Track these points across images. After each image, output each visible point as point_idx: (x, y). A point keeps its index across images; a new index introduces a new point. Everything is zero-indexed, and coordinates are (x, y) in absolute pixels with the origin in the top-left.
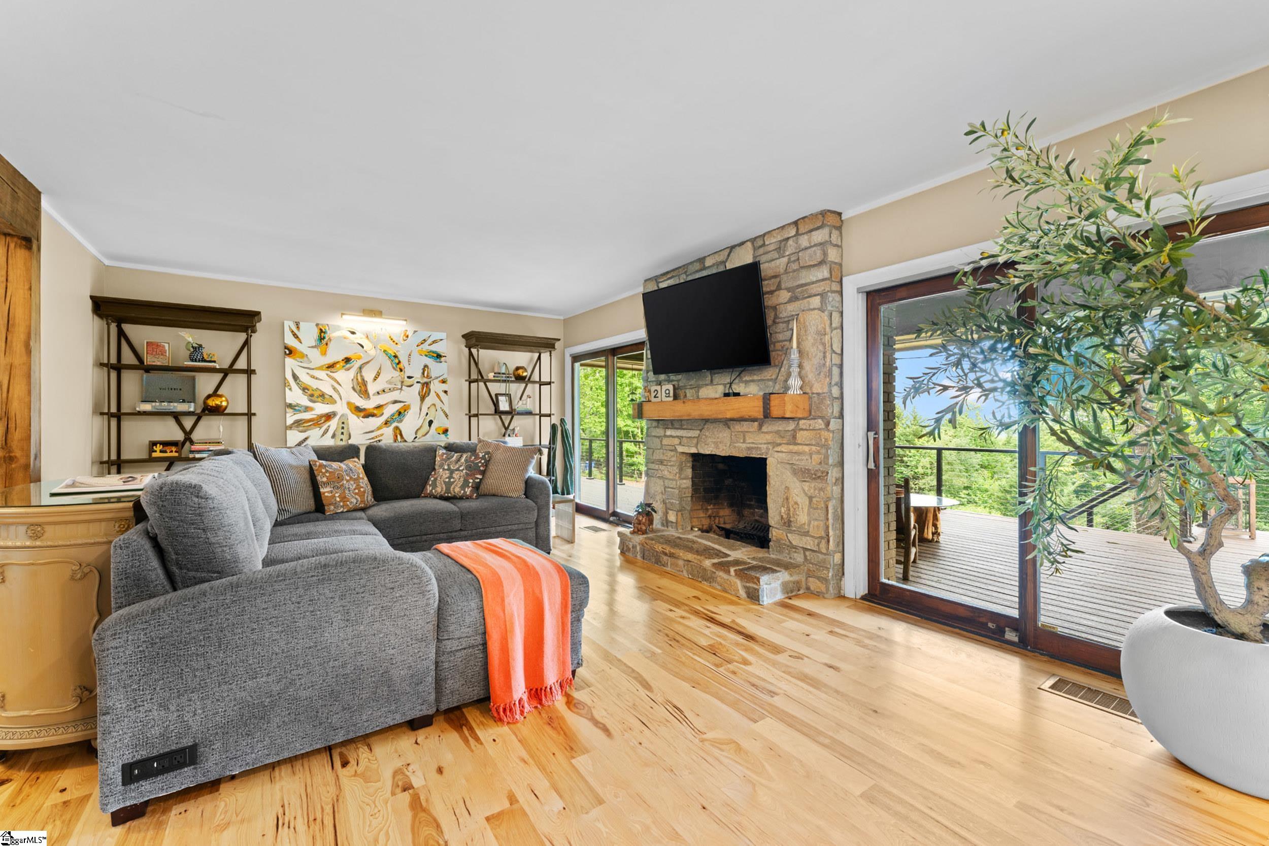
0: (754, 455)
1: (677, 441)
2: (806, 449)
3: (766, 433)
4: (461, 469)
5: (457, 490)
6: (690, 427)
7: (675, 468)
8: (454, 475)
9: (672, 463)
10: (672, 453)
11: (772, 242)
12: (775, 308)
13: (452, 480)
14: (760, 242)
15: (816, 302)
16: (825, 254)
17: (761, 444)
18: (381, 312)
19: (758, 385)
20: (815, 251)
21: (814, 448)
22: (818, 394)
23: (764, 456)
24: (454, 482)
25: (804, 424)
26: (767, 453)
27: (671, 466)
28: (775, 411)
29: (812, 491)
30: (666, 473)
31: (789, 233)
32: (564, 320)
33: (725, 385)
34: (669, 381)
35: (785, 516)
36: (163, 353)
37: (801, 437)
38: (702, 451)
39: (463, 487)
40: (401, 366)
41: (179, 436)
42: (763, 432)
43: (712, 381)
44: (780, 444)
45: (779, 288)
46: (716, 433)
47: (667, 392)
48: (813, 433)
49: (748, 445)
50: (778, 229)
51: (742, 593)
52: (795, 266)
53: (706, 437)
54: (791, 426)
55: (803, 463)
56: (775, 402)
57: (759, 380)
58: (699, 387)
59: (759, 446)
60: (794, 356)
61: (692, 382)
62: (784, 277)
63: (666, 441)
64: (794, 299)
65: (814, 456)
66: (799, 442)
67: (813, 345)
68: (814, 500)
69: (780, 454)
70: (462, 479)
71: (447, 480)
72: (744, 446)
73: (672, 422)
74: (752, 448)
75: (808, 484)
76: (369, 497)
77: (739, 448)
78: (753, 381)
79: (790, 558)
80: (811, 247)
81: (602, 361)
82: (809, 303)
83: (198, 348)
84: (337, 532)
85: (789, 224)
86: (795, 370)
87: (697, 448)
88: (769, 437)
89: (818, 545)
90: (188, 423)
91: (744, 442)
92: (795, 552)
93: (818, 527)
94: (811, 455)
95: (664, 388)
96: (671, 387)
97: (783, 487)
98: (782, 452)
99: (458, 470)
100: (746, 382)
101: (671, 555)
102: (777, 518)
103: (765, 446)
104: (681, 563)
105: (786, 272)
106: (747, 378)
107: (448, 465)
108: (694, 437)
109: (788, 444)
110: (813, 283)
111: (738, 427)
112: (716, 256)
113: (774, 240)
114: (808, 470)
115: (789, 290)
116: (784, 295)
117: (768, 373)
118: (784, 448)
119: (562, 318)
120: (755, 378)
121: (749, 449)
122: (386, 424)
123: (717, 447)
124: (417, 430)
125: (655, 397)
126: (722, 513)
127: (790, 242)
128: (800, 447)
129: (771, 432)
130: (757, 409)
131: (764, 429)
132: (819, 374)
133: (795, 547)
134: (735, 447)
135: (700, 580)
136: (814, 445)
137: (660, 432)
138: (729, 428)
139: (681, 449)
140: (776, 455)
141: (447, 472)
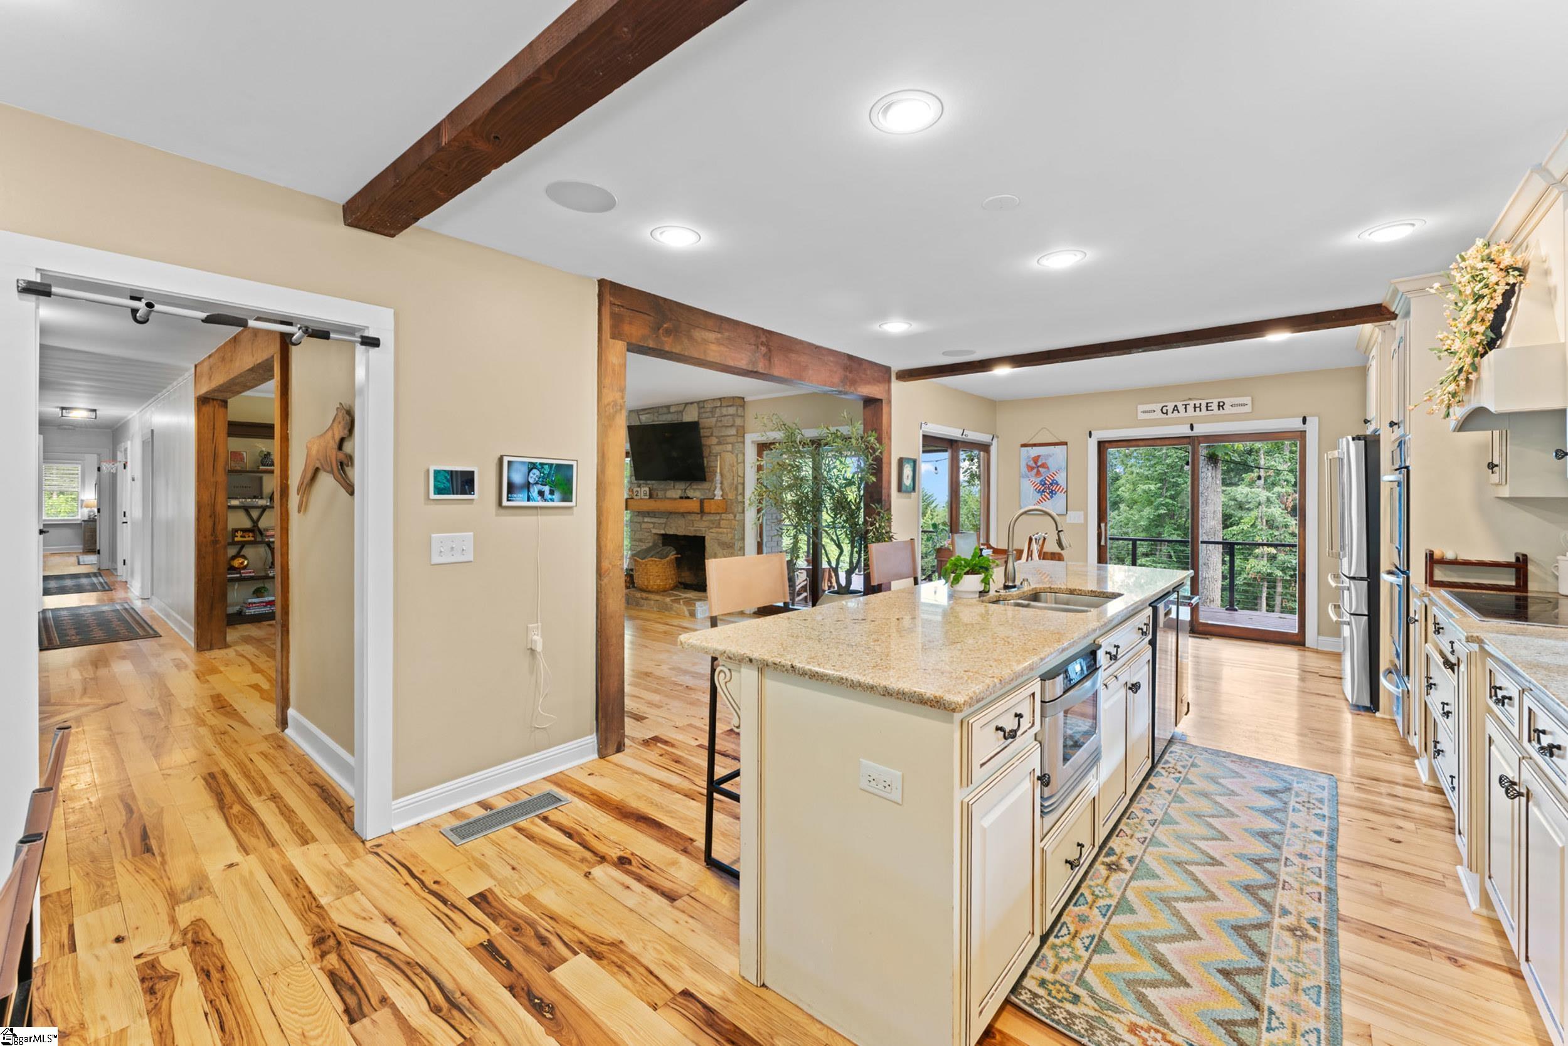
0: (698, 534)
1: (651, 526)
2: (724, 530)
6: (660, 517)
9: (647, 541)
10: (649, 534)
11: (708, 406)
12: (710, 446)
14: (702, 405)
15: (729, 447)
16: (734, 421)
17: (702, 527)
19: (701, 493)
20: (730, 418)
21: (727, 530)
22: (731, 500)
23: (703, 536)
25: (723, 517)
26: (705, 534)
28: (706, 510)
31: (717, 404)
33: (681, 490)
34: (647, 484)
36: (242, 459)
37: (722, 522)
38: (667, 532)
41: (248, 524)
42: (704, 521)
43: (673, 486)
44: (712, 528)
45: (712, 435)
46: (677, 521)
47: (645, 492)
48: (727, 522)
51: (687, 613)
52: (719, 424)
53: (670, 523)
54: (718, 517)
55: (723, 539)
56: (706, 504)
57: (701, 490)
58: (666, 490)
59: (701, 529)
60: (718, 477)
61: (662, 486)
62: (714, 429)
63: (644, 526)
64: (719, 443)
65: (728, 535)
66: (720, 527)
67: (728, 471)
72: (692, 529)
73: (648, 513)
74: (697, 530)
77: (690, 530)
78: (698, 489)
80: (729, 415)
82: (726, 447)
86: (719, 486)
87: (664, 530)
88: (706, 524)
91: (692, 527)
94: (726, 534)
95: (643, 489)
96: (647, 489)
97: (714, 553)
98: (713, 533)
100: (694, 489)
101: (646, 599)
103: (704, 529)
104: (652, 602)
105: (716, 426)
106: (695, 487)
108: (663, 523)
109: (715, 528)
110: (729, 436)
111: (689, 517)
112: (676, 406)
113: (710, 406)
114: (726, 543)
115: (717, 437)
116: (714, 440)
117: (706, 485)
118: (714, 530)
120: (699, 487)
121: (695, 530)
123: (677, 530)
125: (637, 495)
126: (683, 575)
127: (718, 410)
128: (721, 530)
129: (708, 521)
130: (698, 507)
131: (704, 518)
132: (731, 488)
134: (687, 530)
136: (728, 528)
137: (640, 519)
138: (684, 519)
139: (654, 531)
140: (710, 534)
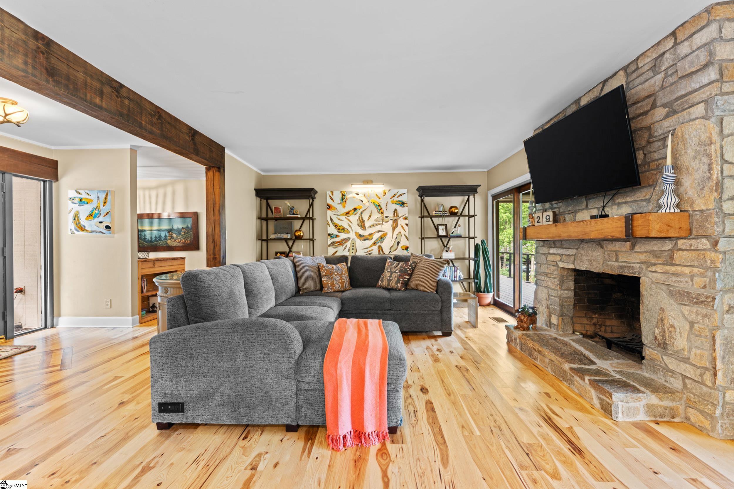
0: (627, 273)
1: (558, 258)
2: (687, 270)
3: (640, 252)
4: (397, 271)
5: (393, 284)
6: (568, 246)
7: (557, 280)
8: (393, 276)
9: (554, 276)
10: (554, 268)
11: (646, 62)
12: (649, 128)
13: (391, 278)
14: (633, 67)
15: (700, 110)
16: (711, 54)
17: (634, 263)
18: (372, 181)
19: (631, 207)
20: (697, 55)
21: (696, 270)
22: (701, 211)
23: (636, 275)
24: (392, 279)
25: (683, 244)
26: (640, 272)
27: (552, 278)
28: (639, 232)
29: (694, 316)
30: (550, 283)
31: (665, 47)
32: (488, 171)
33: (598, 208)
34: (553, 209)
35: (659, 337)
36: (280, 211)
37: (678, 256)
38: (578, 268)
39: (397, 283)
40: (382, 211)
42: (636, 252)
43: (587, 206)
44: (655, 264)
45: (654, 106)
46: (590, 252)
47: (548, 217)
48: (695, 254)
49: (621, 264)
50: (652, 47)
51: (596, 404)
52: (672, 80)
53: (582, 255)
54: (668, 245)
55: (681, 285)
56: (638, 221)
57: (632, 202)
58: (575, 212)
59: (632, 265)
60: (668, 173)
61: (570, 208)
62: (661, 94)
63: (550, 258)
64: (673, 112)
65: (696, 279)
66: (677, 263)
67: (694, 158)
68: (696, 326)
69: (655, 275)
70: (396, 278)
71: (389, 278)
72: (616, 264)
73: (554, 242)
74: (625, 267)
75: (688, 308)
76: (347, 285)
77: (611, 266)
78: (626, 203)
79: (665, 381)
80: (694, 51)
81: (511, 198)
82: (689, 114)
83: (292, 209)
84: (313, 303)
85: (666, 37)
86: (669, 187)
87: (574, 264)
88: (643, 257)
89: (701, 375)
90: (290, 244)
91: (617, 260)
92: (672, 376)
93: (701, 356)
94: (692, 277)
95: (545, 214)
96: (550, 213)
97: (658, 308)
98: (657, 272)
99: (395, 272)
100: (619, 204)
101: (539, 352)
102: (651, 338)
103: (638, 265)
104: (546, 362)
105: (662, 88)
106: (620, 200)
107: (391, 269)
108: (572, 255)
109: (663, 264)
110: (696, 90)
111: (610, 247)
112: (590, 93)
113: (649, 60)
114: (688, 293)
115: (664, 106)
116: (660, 112)
117: (641, 194)
118: (658, 268)
119: (486, 170)
120: (628, 199)
121: (621, 267)
122: (374, 244)
123: (591, 264)
124: (391, 247)
125: (538, 222)
127: (667, 55)
128: (679, 268)
129: (646, 252)
130: (619, 229)
131: (637, 248)
132: (702, 189)
133: (672, 372)
134: (608, 265)
135: (561, 379)
136: (696, 267)
137: (545, 250)
138: (602, 247)
139: (561, 265)
140: (650, 275)
141: (389, 273)
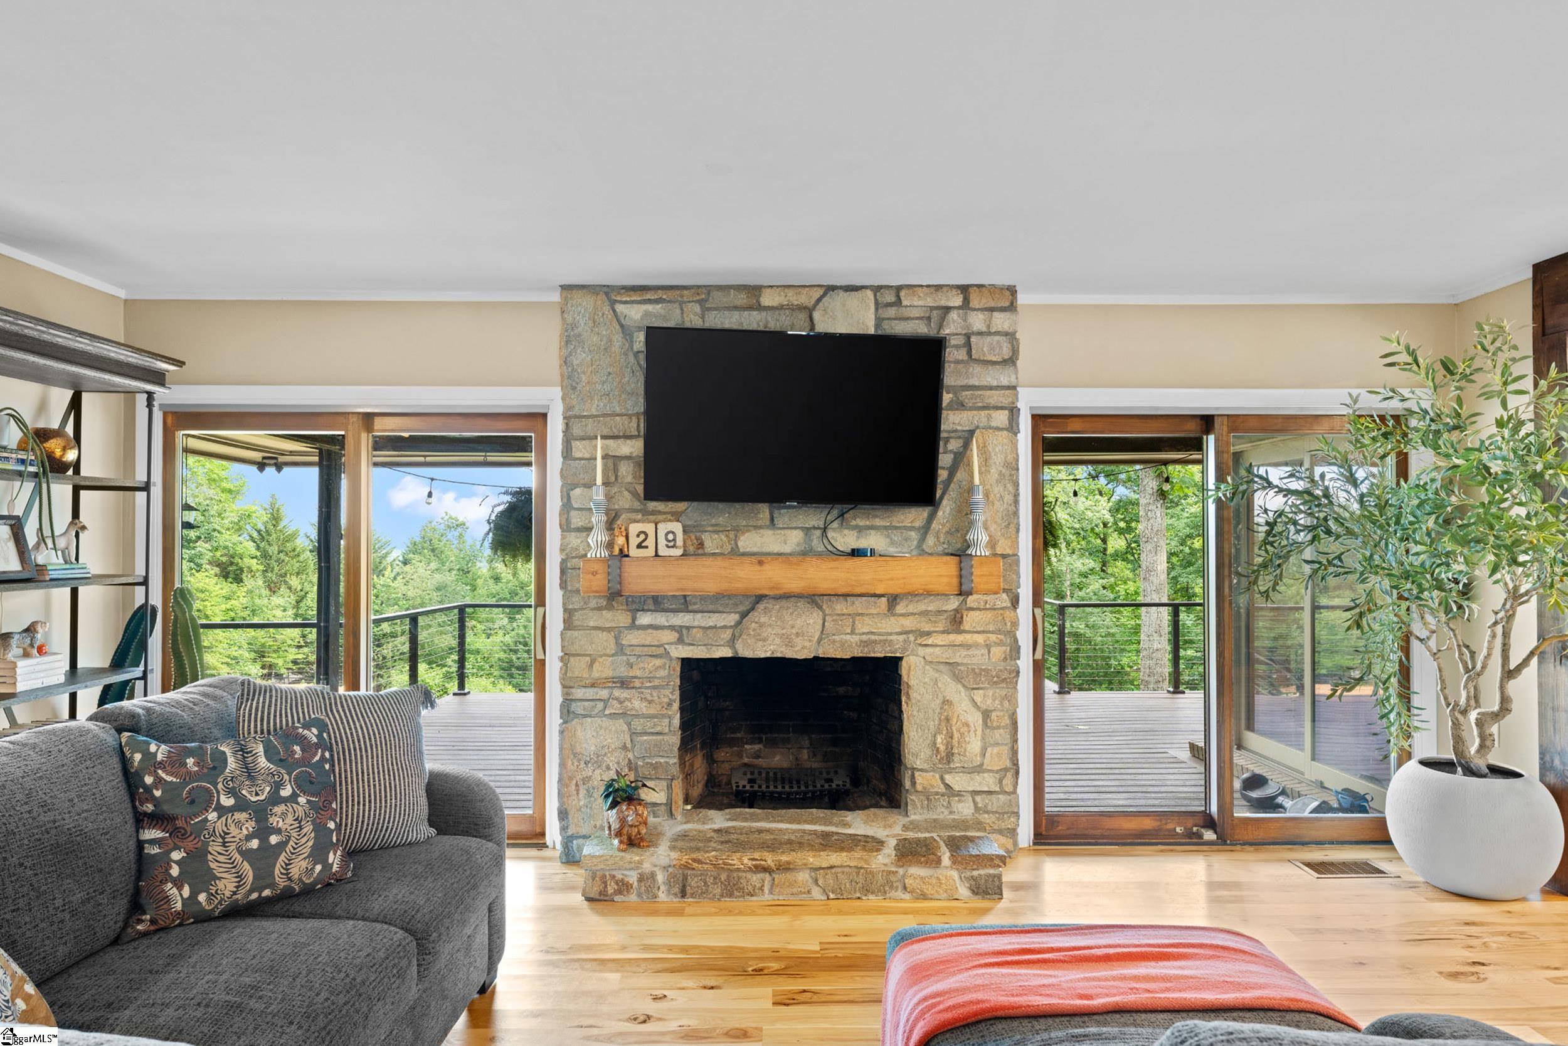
0: (879, 653)
1: (666, 636)
2: (980, 639)
3: (903, 615)
4: (286, 792)
5: (298, 868)
6: (711, 607)
7: (667, 692)
8: (274, 821)
9: (656, 682)
10: (658, 662)
11: (916, 304)
13: (274, 839)
14: (890, 297)
15: (1001, 418)
16: (1014, 350)
17: (891, 634)
19: (888, 536)
20: (998, 342)
21: (993, 637)
22: (1005, 556)
23: (898, 655)
24: (282, 845)
25: (975, 601)
26: (905, 649)
27: (655, 688)
28: (984, 586)
29: (989, 702)
30: (637, 704)
31: (948, 300)
32: (126, 301)
33: (807, 531)
34: (677, 517)
35: (942, 748)
37: (970, 620)
38: (746, 652)
39: (319, 853)
43: (772, 519)
44: (928, 634)
46: (787, 617)
47: (670, 537)
48: (989, 615)
49: (864, 638)
50: (928, 286)
51: (963, 891)
52: (958, 355)
53: (761, 626)
54: (952, 604)
55: (975, 660)
56: (981, 569)
57: (886, 528)
58: (737, 530)
59: (890, 638)
60: (980, 496)
61: (720, 520)
63: (633, 637)
64: (956, 405)
65: (993, 649)
66: (967, 628)
67: (998, 482)
68: (994, 715)
69: (929, 650)
70: (308, 828)
71: (255, 844)
72: (855, 639)
73: (656, 597)
74: (875, 642)
75: (981, 692)
77: (843, 644)
78: (872, 528)
79: (951, 813)
80: (989, 333)
82: (989, 417)
85: (951, 287)
86: (978, 518)
87: (733, 647)
88: (908, 623)
89: (1001, 781)
91: (853, 633)
92: (959, 801)
93: (999, 755)
94: (988, 647)
95: (663, 528)
96: (679, 528)
97: (938, 701)
98: (936, 646)
99: (275, 799)
100: (860, 529)
101: (782, 868)
102: (925, 753)
103: (901, 638)
104: (804, 876)
106: (861, 522)
107: (232, 792)
108: (725, 627)
109: (943, 632)
110: (991, 388)
111: (839, 606)
112: (790, 293)
113: (921, 303)
114: (987, 671)
117: (906, 517)
118: (940, 639)
119: (122, 294)
120: (878, 522)
121: (865, 643)
123: (789, 644)
125: (639, 546)
127: (954, 315)
128: (968, 636)
129: (913, 614)
130: (945, 580)
131: (900, 609)
132: (1008, 526)
133: (959, 794)
134: (834, 642)
135: (858, 895)
136: (992, 632)
137: (618, 618)
138: (820, 608)
140: (921, 651)
141: (242, 816)
